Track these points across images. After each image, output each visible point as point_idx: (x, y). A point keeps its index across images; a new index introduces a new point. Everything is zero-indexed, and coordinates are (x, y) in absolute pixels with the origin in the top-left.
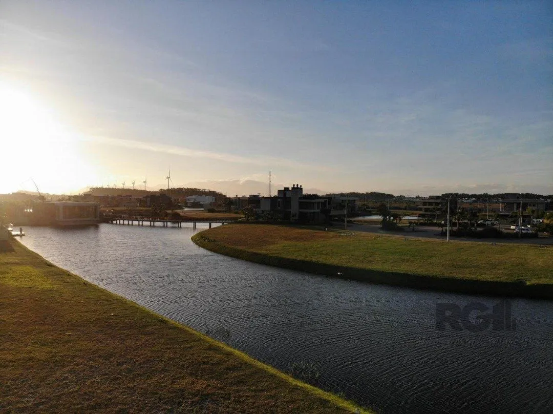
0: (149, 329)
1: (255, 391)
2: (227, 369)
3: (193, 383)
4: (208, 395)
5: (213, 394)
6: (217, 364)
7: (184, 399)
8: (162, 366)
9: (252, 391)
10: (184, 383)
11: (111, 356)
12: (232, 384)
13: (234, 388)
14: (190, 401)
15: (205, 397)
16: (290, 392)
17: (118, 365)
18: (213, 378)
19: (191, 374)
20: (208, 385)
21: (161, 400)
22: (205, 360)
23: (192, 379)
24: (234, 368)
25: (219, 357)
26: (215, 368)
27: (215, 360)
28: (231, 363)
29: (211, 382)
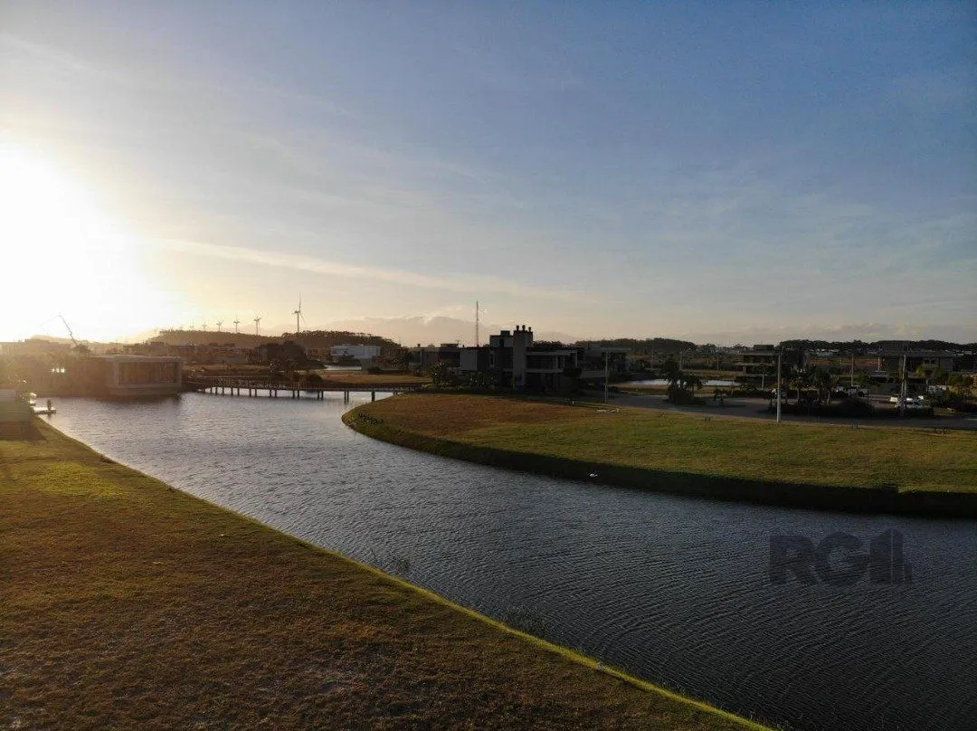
0: (283, 556)
1: (449, 639)
2: (407, 610)
3: (355, 630)
4: (380, 645)
5: (388, 643)
6: (393, 603)
7: (343, 649)
8: (307, 608)
9: (445, 640)
10: (343, 629)
11: (228, 593)
12: (414, 631)
13: (418, 635)
14: (352, 652)
15: (375, 647)
16: (501, 642)
17: (240, 605)
18: (385, 622)
19: (352, 618)
20: (379, 632)
21: (308, 651)
22: (373, 599)
23: (354, 624)
24: (417, 610)
25: (393, 594)
26: (389, 609)
27: (388, 598)
28: (413, 603)
29: (383, 628)
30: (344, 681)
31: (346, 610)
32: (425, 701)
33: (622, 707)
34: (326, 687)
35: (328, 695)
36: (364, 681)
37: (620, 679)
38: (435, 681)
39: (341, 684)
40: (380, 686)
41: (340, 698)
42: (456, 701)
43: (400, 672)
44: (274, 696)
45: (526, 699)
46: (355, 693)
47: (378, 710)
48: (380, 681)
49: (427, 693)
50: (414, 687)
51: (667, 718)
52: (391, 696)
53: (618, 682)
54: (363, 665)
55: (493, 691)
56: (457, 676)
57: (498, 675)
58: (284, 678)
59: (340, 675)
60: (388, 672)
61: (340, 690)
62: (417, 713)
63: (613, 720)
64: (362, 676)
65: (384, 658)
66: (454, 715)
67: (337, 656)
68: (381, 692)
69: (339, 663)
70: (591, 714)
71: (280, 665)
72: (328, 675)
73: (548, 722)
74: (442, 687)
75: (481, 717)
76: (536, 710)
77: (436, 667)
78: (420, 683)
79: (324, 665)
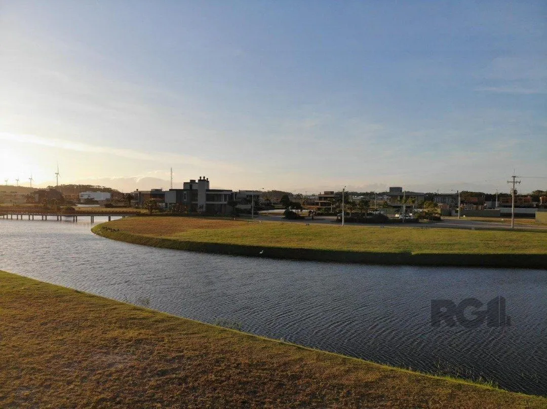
1: (187, 334)
2: (156, 321)
3: (124, 333)
4: (142, 340)
5: (147, 339)
6: (146, 318)
7: (118, 344)
8: (89, 324)
9: (184, 334)
10: (116, 333)
11: (32, 318)
12: (163, 331)
13: (166, 334)
14: (125, 345)
15: (139, 342)
16: (220, 333)
17: (42, 324)
18: (143, 328)
19: (121, 327)
20: (140, 333)
21: (94, 346)
22: (132, 317)
23: (122, 331)
24: (163, 321)
25: (145, 314)
26: (144, 321)
27: (141, 316)
28: (158, 317)
29: (143, 331)
30: (122, 361)
31: (115, 323)
32: (179, 367)
33: (301, 359)
34: (110, 365)
35: (113, 369)
36: (136, 359)
37: (295, 346)
38: (183, 356)
39: (120, 363)
40: (147, 361)
41: (122, 371)
42: (200, 365)
43: (159, 353)
44: (75, 372)
45: (243, 360)
46: (132, 367)
47: (149, 374)
48: (147, 359)
49: (179, 362)
50: (170, 360)
51: (328, 363)
52: (156, 366)
53: (295, 348)
54: (133, 351)
55: (221, 358)
56: (197, 353)
57: (222, 350)
58: (80, 362)
59: (118, 358)
60: (151, 353)
61: (120, 366)
62: (176, 374)
63: (298, 366)
64: (134, 357)
65: (147, 347)
66: (200, 373)
67: (115, 347)
68: (149, 365)
69: (117, 351)
70: (285, 364)
71: (76, 355)
72: (110, 358)
73: (260, 371)
74: (189, 358)
75: (218, 372)
76: (250, 365)
77: (182, 348)
78: (174, 358)
79: (107, 353)
